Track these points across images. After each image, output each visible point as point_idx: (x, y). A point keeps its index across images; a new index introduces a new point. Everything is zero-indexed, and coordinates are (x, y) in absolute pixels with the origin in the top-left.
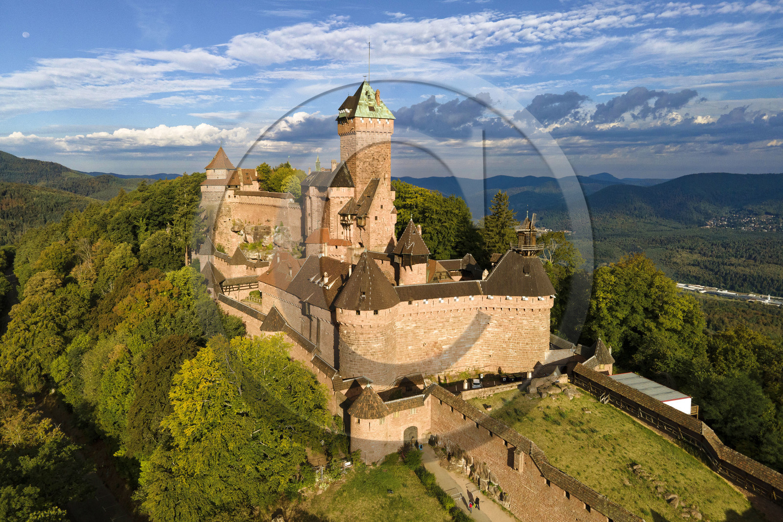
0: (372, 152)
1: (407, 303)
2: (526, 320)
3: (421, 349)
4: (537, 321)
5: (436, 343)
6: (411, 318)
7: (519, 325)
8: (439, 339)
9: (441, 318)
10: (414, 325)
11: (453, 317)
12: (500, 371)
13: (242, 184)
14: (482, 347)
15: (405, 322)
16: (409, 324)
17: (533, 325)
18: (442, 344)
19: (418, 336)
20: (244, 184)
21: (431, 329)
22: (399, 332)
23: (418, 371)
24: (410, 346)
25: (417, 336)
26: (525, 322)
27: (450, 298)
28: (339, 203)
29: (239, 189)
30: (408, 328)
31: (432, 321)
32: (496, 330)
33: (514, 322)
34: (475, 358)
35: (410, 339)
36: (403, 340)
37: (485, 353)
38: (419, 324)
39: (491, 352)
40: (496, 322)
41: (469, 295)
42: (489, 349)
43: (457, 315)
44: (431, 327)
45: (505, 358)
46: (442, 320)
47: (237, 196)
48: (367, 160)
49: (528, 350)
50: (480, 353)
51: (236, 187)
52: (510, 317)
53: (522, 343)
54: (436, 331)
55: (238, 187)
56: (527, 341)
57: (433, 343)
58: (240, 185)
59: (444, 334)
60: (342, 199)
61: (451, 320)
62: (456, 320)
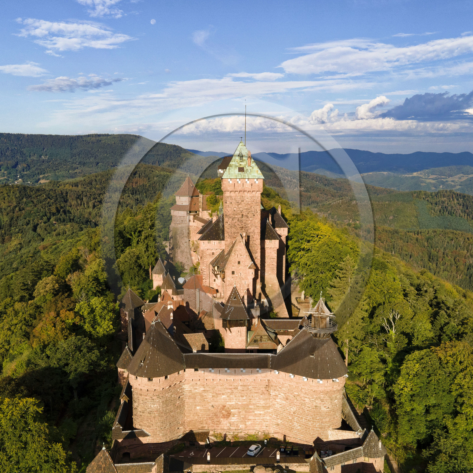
0: (241, 209)
1: (193, 370)
2: (309, 398)
3: (209, 410)
4: (318, 402)
5: (224, 406)
6: (199, 383)
7: (302, 401)
8: (228, 403)
9: (229, 385)
10: (202, 389)
11: (241, 386)
12: (285, 439)
13: (201, 210)
14: (272, 415)
15: (193, 386)
16: (198, 388)
17: (315, 404)
18: (230, 408)
19: (207, 398)
20: (203, 210)
21: (219, 394)
22: (186, 393)
23: (206, 428)
24: (198, 406)
25: (205, 398)
26: (307, 400)
27: (236, 369)
28: (211, 254)
29: (198, 215)
30: (196, 391)
31: (220, 387)
32: (284, 402)
33: (298, 398)
34: (264, 424)
35: (197, 400)
36: (191, 400)
37: (275, 421)
38: (207, 389)
39: (279, 421)
40: (283, 395)
41: (257, 368)
42: (278, 418)
43: (245, 384)
44: (220, 392)
45: (291, 429)
46: (230, 387)
47: (195, 221)
48: (236, 216)
49: (310, 427)
50: (270, 420)
51: (196, 212)
52: (295, 393)
53: (305, 419)
54: (224, 396)
55: (198, 212)
56: (309, 418)
57: (221, 406)
58: (199, 211)
59: (233, 399)
60: (213, 251)
61: (239, 388)
62: (245, 388)
